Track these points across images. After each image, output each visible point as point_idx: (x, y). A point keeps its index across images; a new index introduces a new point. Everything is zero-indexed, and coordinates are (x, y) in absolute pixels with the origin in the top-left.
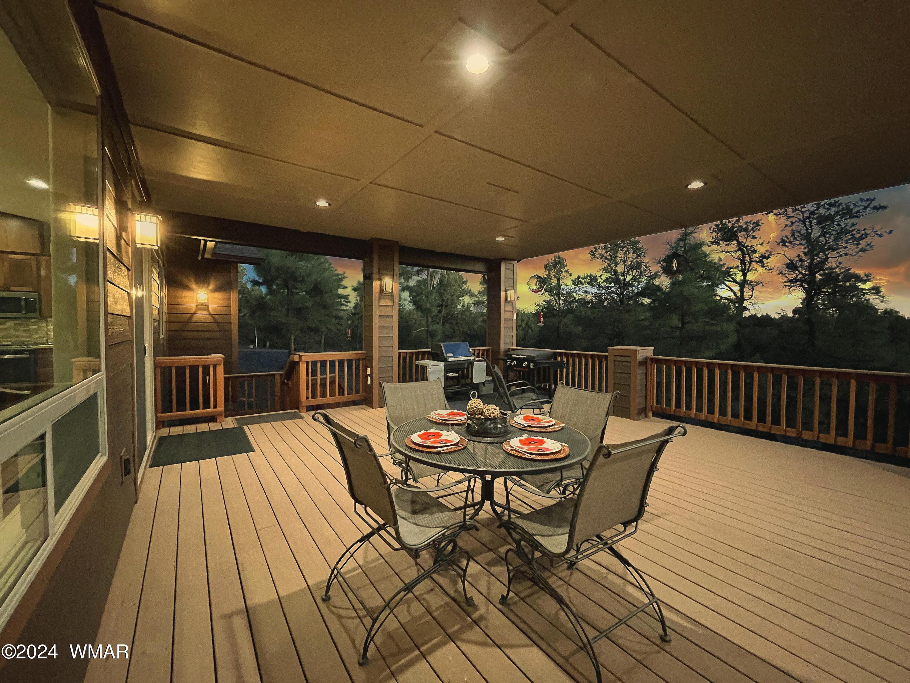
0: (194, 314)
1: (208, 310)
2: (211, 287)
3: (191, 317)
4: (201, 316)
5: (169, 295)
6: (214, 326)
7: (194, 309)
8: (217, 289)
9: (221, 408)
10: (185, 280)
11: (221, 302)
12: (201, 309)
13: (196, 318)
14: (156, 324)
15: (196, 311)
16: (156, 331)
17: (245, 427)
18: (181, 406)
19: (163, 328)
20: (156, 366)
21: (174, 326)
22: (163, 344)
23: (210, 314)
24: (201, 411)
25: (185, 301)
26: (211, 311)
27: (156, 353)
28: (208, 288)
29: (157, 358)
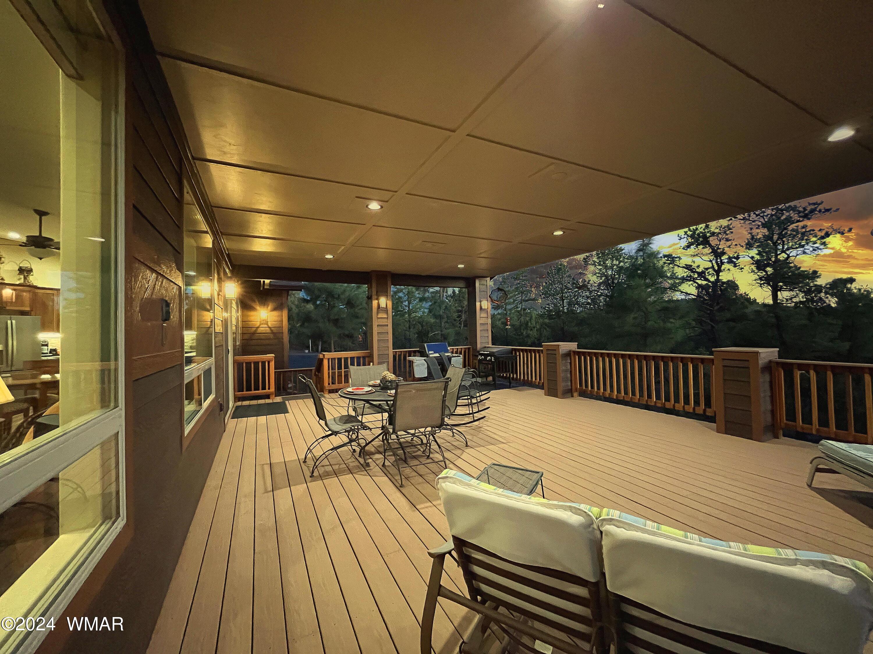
0: (258, 327)
1: (268, 325)
2: (269, 308)
3: (256, 330)
4: (263, 329)
5: (243, 315)
6: (272, 336)
7: (258, 324)
8: (275, 309)
9: (272, 389)
10: (253, 305)
11: (276, 319)
12: (263, 324)
13: (260, 330)
14: (235, 335)
15: (260, 325)
16: (234, 340)
17: (287, 402)
18: (249, 389)
19: (239, 337)
20: (234, 362)
21: (246, 337)
22: (238, 348)
23: (269, 327)
24: (261, 392)
25: (252, 318)
26: (270, 325)
27: (235, 355)
28: (268, 308)
29: (235, 357)
